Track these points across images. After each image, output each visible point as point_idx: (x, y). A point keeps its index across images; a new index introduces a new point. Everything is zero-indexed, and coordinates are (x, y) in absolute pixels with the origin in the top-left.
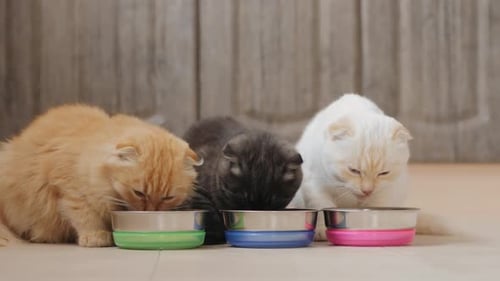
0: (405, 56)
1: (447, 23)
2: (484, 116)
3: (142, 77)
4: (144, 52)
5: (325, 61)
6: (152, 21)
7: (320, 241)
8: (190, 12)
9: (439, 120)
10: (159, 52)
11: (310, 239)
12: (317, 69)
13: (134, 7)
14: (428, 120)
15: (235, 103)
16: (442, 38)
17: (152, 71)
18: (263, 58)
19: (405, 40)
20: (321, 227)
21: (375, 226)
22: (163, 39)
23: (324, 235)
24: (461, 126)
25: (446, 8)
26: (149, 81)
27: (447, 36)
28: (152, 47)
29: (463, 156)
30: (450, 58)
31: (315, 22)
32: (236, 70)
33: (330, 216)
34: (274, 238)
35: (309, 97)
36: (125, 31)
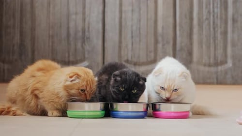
0: (195, 37)
1: (214, 23)
2: (230, 64)
3: (79, 45)
4: (80, 34)
5: (160, 39)
6: (84, 20)
7: (150, 116)
8: (101, 16)
9: (210, 65)
10: (87, 33)
11: (145, 115)
12: (156, 42)
13: (76, 14)
14: (205, 65)
15: (120, 56)
16: (212, 29)
17: (83, 42)
18: (132, 37)
19: (196, 30)
20: (150, 111)
21: (173, 110)
22: (89, 28)
23: (152, 114)
24: (220, 68)
25: (214, 16)
26: (82, 46)
27: (214, 28)
28: (84, 32)
29: (220, 82)
30: (215, 38)
31: (156, 22)
32: (120, 42)
33: (154, 106)
34: (130, 114)
35: (152, 55)
36: (72, 24)
